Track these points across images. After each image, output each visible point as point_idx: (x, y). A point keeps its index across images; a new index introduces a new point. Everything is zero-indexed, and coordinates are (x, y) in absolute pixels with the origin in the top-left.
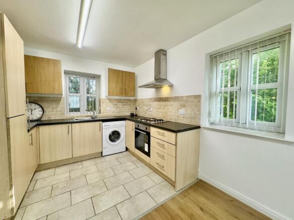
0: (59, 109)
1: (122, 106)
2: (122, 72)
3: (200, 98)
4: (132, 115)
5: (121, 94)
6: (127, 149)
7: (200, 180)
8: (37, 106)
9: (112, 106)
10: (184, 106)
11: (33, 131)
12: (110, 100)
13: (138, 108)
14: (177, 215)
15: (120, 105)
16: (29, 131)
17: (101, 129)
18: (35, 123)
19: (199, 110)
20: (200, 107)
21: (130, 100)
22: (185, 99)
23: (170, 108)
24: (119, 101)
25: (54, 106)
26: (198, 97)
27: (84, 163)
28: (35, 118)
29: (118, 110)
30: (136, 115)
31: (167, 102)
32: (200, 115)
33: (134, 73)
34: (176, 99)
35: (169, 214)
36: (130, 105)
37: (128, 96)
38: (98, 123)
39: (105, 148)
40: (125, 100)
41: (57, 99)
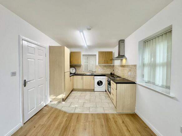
0: (80, 70)
1: (106, 69)
2: (106, 52)
3: (136, 66)
4: (111, 74)
5: (105, 63)
6: (106, 91)
7: (136, 114)
8: (74, 69)
9: (101, 69)
10: (130, 70)
11: (72, 77)
12: (100, 66)
13: (114, 70)
14: (110, 119)
15: (105, 68)
16: (70, 76)
17: (94, 79)
18: (72, 75)
19: (136, 73)
20: (136, 71)
21: (111, 66)
22: (131, 66)
23: (125, 71)
24: (105, 66)
25: (79, 68)
26: (135, 66)
27: (87, 92)
28: (73, 73)
29: (104, 71)
30: (114, 74)
31: (124, 68)
32: (136, 76)
33: (112, 52)
34: (128, 66)
35: (107, 117)
36: (111, 68)
37: (108, 64)
38: (92, 76)
39: (96, 88)
40: (108, 66)
41: (79, 66)
